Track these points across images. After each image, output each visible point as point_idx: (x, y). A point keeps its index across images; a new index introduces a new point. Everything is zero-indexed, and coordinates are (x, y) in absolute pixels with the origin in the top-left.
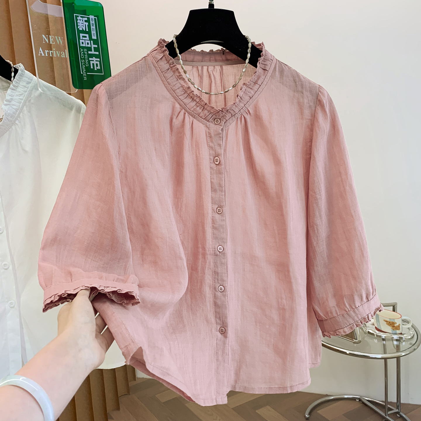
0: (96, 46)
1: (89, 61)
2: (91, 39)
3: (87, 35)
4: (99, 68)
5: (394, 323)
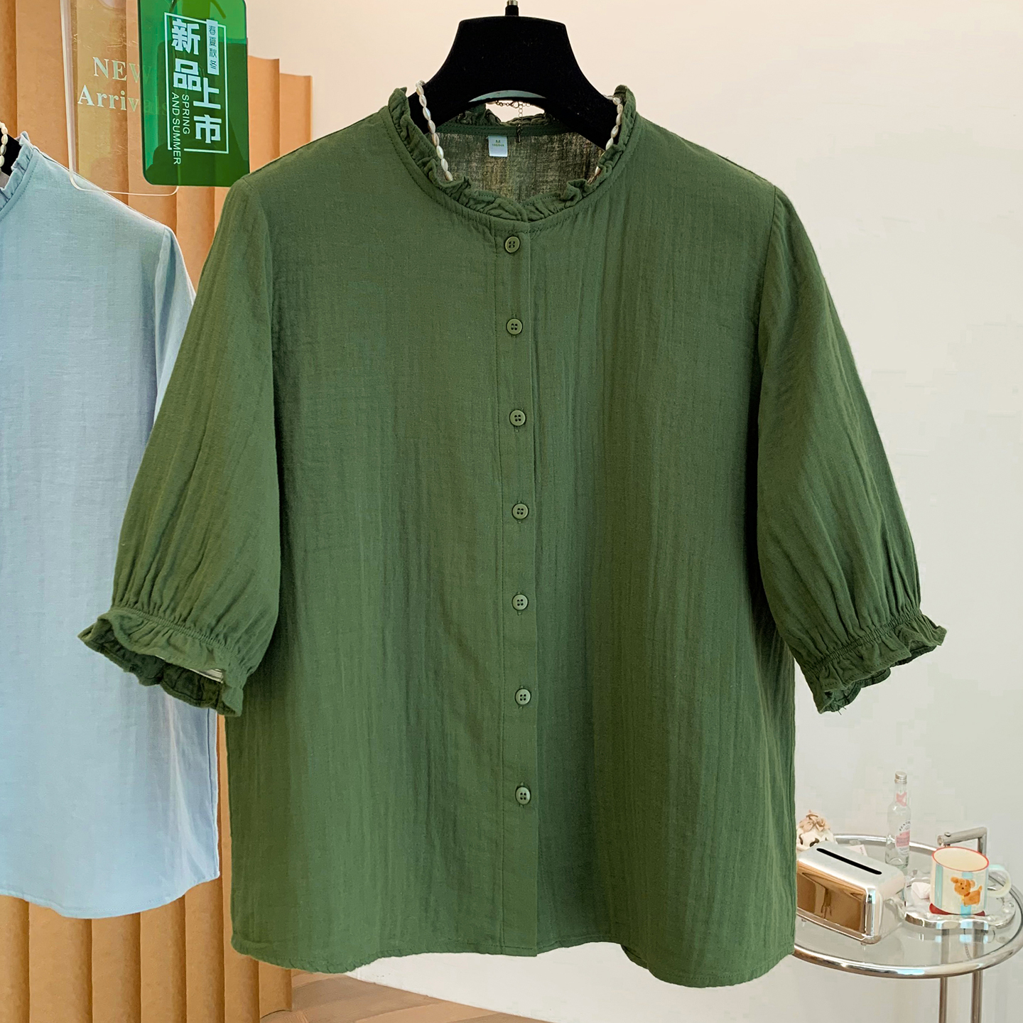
0: (216, 91)
1: (193, 124)
2: (203, 72)
3: (195, 65)
4: (217, 138)
5: (969, 885)
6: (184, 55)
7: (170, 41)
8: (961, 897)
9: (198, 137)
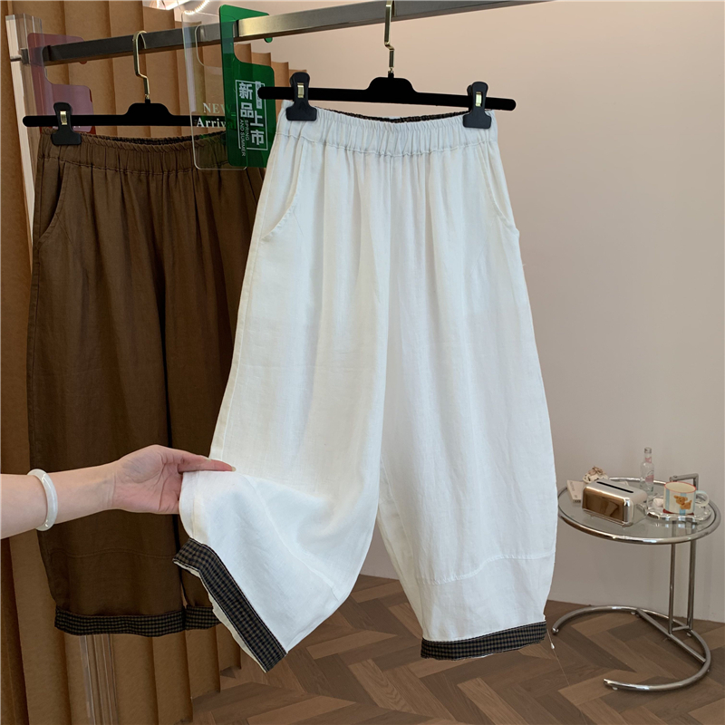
0: (261, 117)
1: (250, 134)
2: (254, 108)
3: (250, 105)
4: (262, 142)
5: (684, 499)
6: (245, 100)
7: (239, 93)
8: (678, 506)
9: (253, 142)
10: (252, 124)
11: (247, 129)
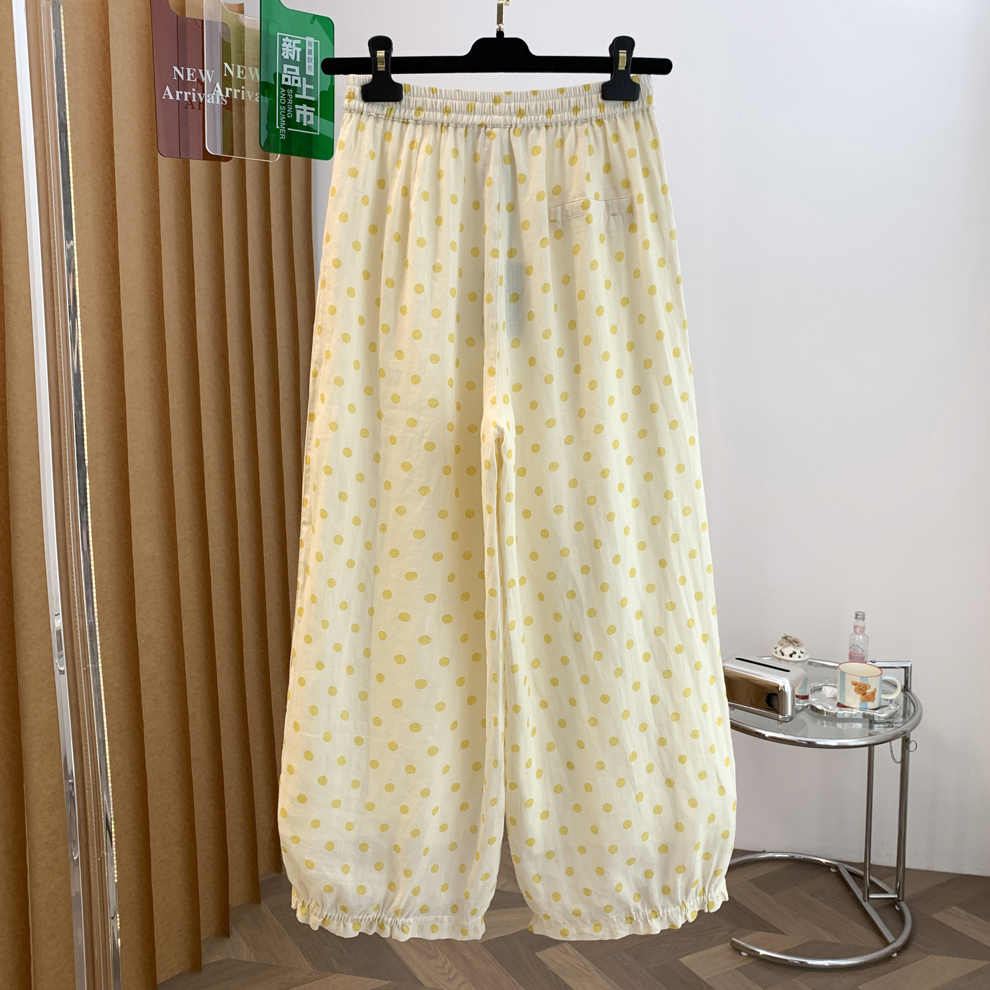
0: (312, 87)
1: (294, 110)
2: (303, 74)
3: (297, 68)
4: (311, 122)
5: (866, 687)
6: (289, 61)
7: (281, 52)
8: (859, 696)
9: (298, 120)
10: (297, 96)
11: (290, 101)
